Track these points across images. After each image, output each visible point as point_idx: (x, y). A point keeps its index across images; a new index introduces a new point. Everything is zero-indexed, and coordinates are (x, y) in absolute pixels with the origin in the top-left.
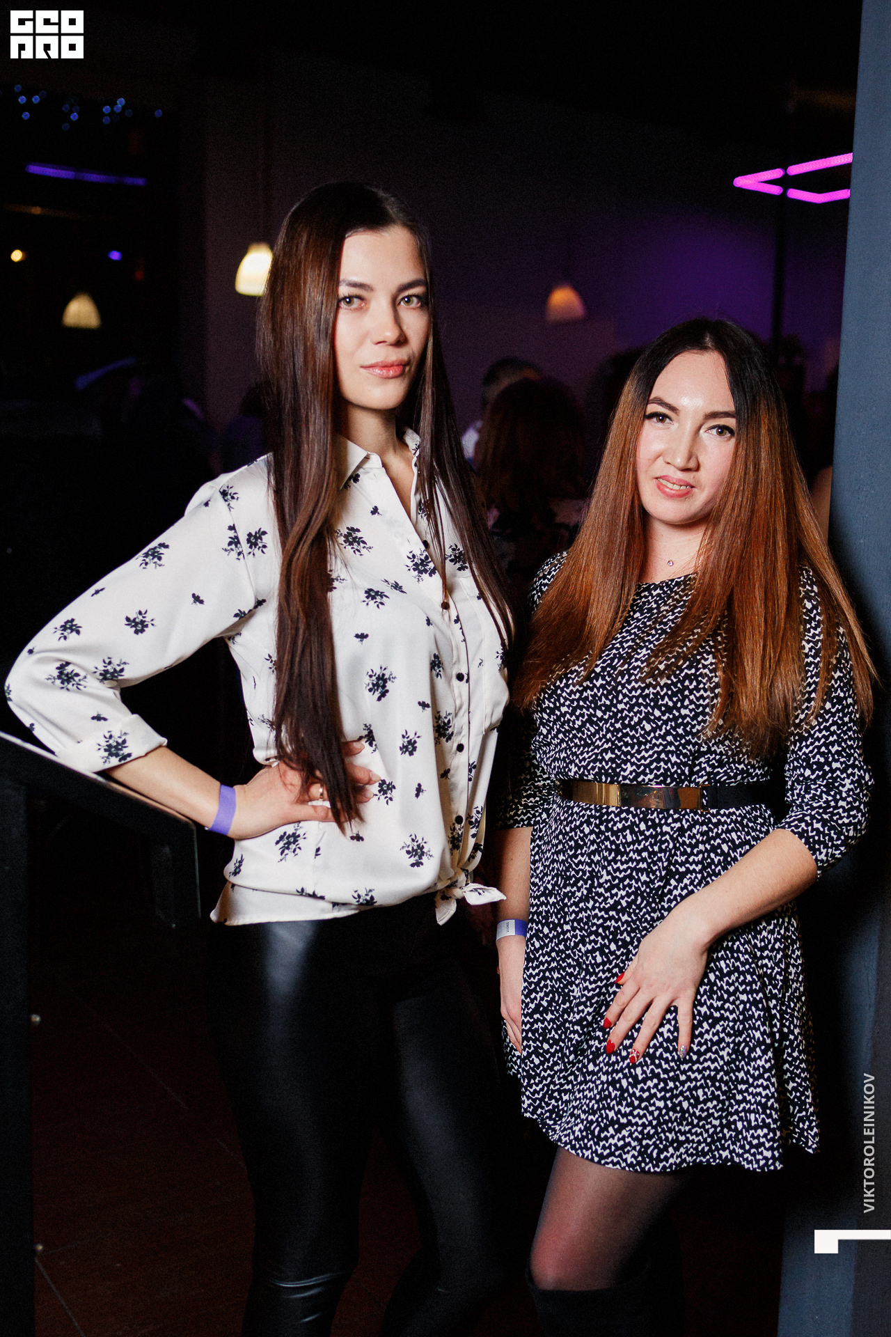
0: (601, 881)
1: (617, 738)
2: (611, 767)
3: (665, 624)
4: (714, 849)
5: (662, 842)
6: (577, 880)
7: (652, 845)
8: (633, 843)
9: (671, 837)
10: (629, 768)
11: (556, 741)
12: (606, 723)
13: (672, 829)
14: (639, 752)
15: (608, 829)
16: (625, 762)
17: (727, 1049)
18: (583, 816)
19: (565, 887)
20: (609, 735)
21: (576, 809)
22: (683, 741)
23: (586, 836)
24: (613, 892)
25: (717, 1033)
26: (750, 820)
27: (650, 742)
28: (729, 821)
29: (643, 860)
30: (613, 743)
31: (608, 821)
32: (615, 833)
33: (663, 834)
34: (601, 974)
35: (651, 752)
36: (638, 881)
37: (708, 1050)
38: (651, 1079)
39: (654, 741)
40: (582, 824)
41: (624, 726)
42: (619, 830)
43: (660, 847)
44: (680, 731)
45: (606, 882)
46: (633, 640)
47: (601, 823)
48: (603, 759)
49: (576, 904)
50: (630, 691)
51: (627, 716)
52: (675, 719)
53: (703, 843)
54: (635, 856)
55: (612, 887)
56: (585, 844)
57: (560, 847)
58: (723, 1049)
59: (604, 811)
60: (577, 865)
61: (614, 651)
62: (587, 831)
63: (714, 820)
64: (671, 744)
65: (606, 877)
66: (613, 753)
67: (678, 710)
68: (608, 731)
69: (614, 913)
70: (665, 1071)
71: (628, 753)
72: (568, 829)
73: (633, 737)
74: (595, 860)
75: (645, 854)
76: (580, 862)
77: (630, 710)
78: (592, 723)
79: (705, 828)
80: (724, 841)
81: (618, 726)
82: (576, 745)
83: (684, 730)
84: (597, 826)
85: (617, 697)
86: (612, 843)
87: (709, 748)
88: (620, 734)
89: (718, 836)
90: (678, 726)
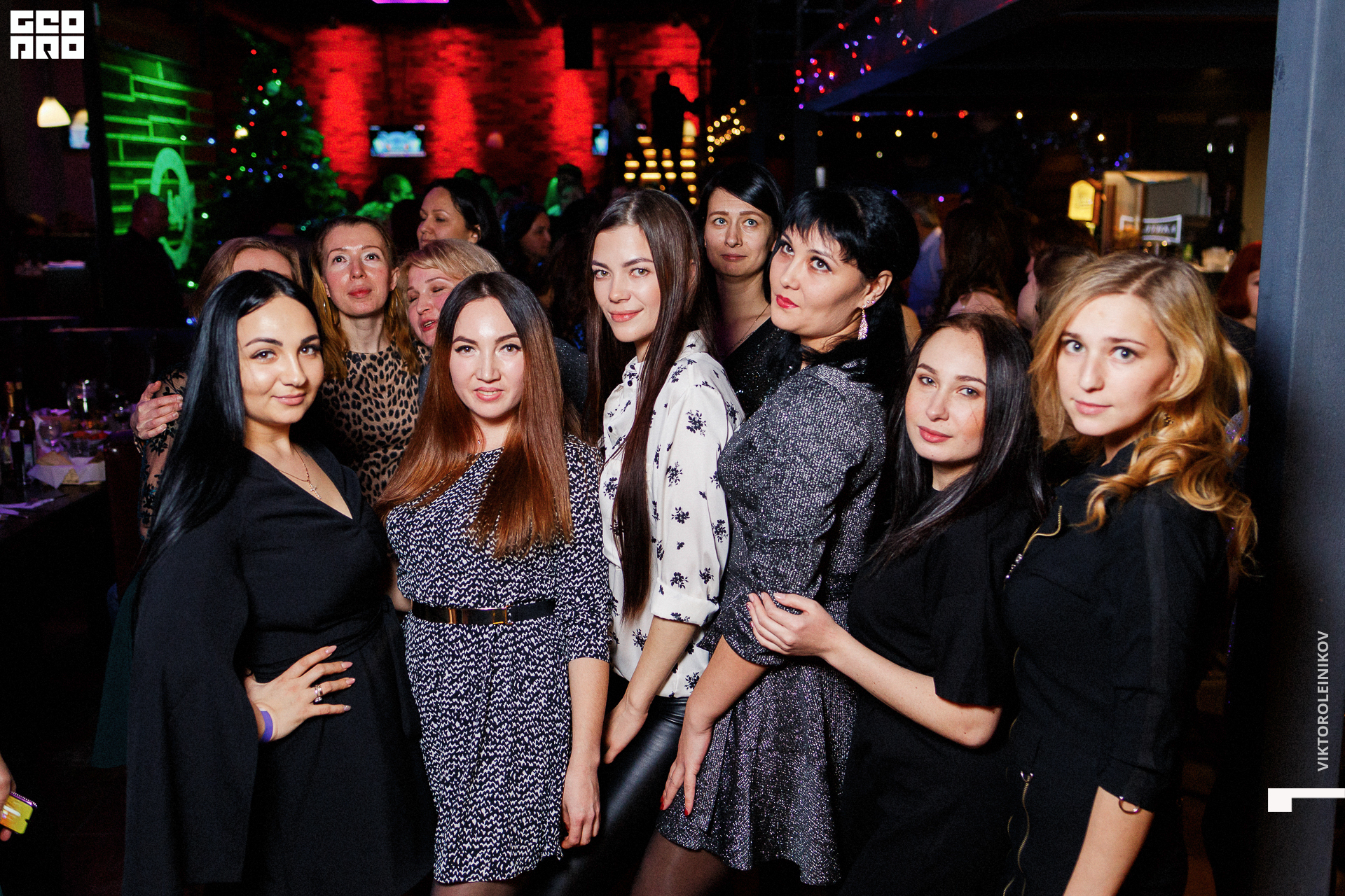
0: (445, 678)
1: (444, 570)
2: (442, 591)
3: (477, 486)
4: (519, 650)
5: (484, 646)
6: (427, 678)
7: (477, 649)
8: (464, 649)
9: (490, 641)
10: (455, 592)
11: (409, 570)
12: (436, 559)
13: (489, 635)
14: (460, 579)
15: (445, 641)
16: (451, 587)
17: (540, 788)
18: (427, 632)
19: (418, 681)
20: (438, 568)
21: (422, 626)
22: (489, 572)
23: (431, 646)
24: (454, 685)
25: (532, 778)
26: (544, 627)
27: (467, 572)
28: (529, 629)
29: (472, 660)
30: (441, 573)
31: (445, 635)
32: (450, 643)
33: (484, 640)
34: (450, 745)
35: (468, 580)
36: (470, 675)
37: (527, 790)
38: (492, 814)
39: (469, 572)
40: (427, 638)
41: (449, 561)
42: (453, 641)
43: (483, 650)
44: (486, 565)
45: (449, 678)
46: (456, 497)
47: (440, 637)
48: (436, 586)
49: (427, 694)
50: (452, 536)
51: (450, 554)
52: (482, 557)
53: (511, 645)
54: (466, 658)
55: (453, 681)
56: (431, 652)
57: (414, 653)
58: (537, 788)
59: (441, 628)
60: (426, 667)
61: (444, 506)
62: (431, 643)
63: (519, 629)
64: (480, 574)
65: (448, 675)
66: (442, 581)
67: (484, 551)
68: (437, 565)
69: (456, 700)
70: (501, 807)
71: (453, 580)
72: (418, 640)
73: (455, 569)
74: (439, 663)
75: (473, 656)
76: (428, 665)
77: (452, 550)
78: (428, 558)
79: (512, 635)
80: (526, 644)
81: (444, 561)
82: (419, 574)
83: (489, 564)
84: (437, 640)
85: (444, 540)
86: (450, 650)
87: (510, 577)
88: (446, 568)
89: (522, 641)
90: (485, 562)
